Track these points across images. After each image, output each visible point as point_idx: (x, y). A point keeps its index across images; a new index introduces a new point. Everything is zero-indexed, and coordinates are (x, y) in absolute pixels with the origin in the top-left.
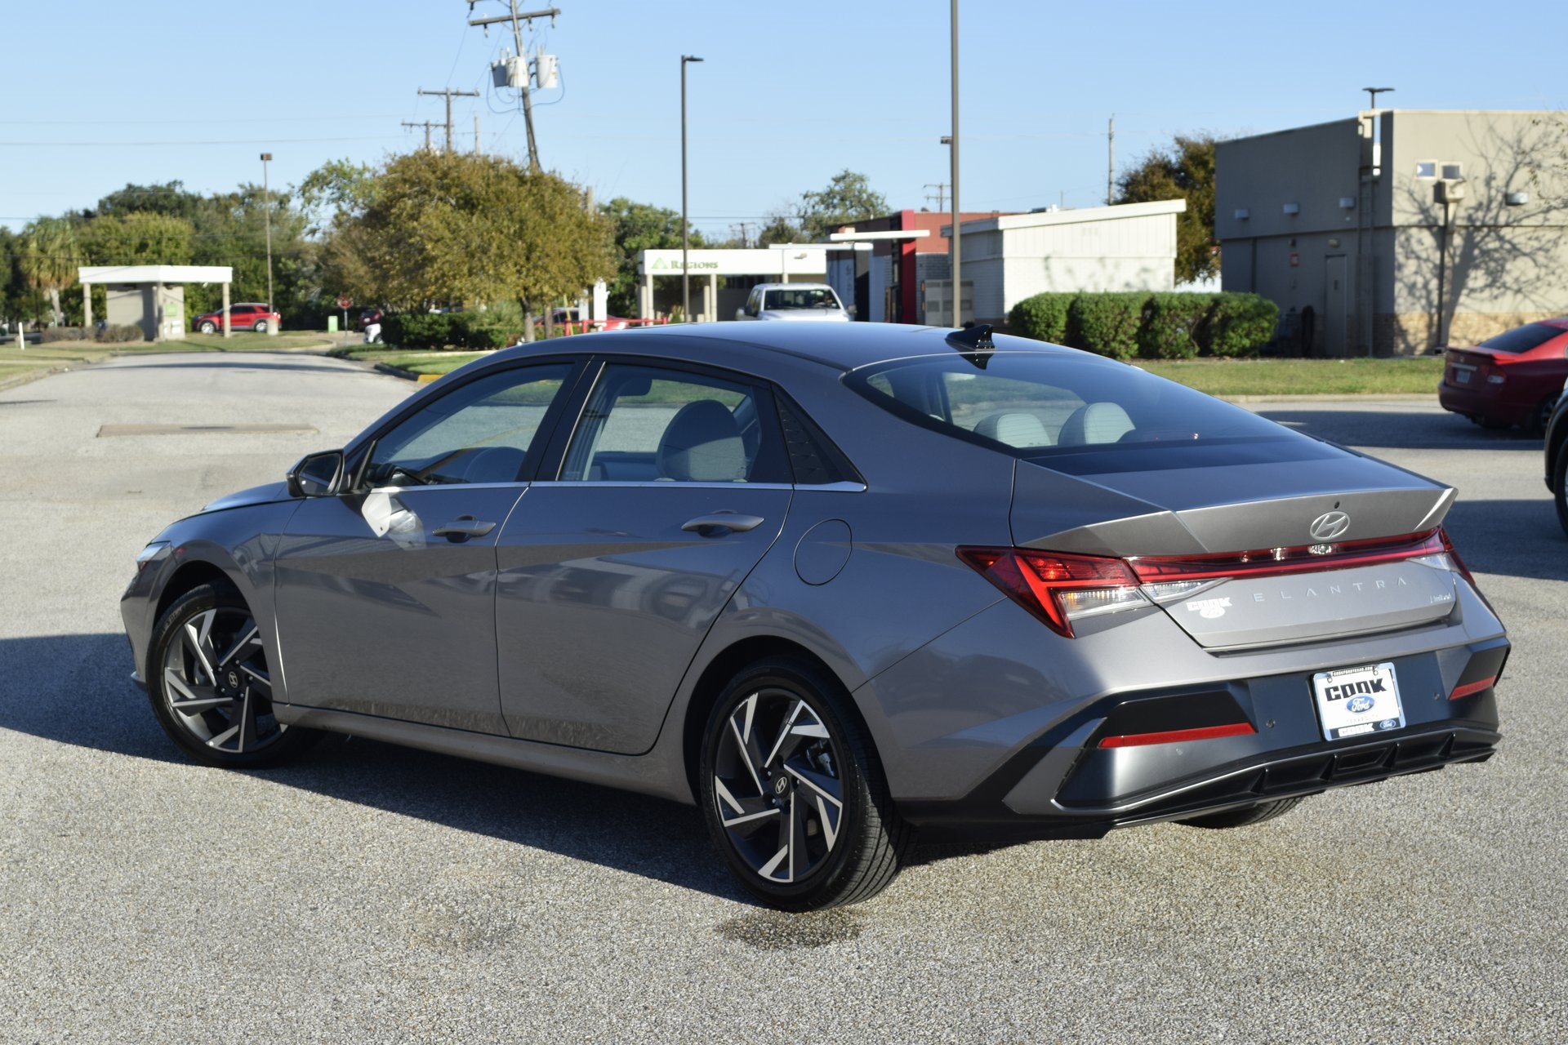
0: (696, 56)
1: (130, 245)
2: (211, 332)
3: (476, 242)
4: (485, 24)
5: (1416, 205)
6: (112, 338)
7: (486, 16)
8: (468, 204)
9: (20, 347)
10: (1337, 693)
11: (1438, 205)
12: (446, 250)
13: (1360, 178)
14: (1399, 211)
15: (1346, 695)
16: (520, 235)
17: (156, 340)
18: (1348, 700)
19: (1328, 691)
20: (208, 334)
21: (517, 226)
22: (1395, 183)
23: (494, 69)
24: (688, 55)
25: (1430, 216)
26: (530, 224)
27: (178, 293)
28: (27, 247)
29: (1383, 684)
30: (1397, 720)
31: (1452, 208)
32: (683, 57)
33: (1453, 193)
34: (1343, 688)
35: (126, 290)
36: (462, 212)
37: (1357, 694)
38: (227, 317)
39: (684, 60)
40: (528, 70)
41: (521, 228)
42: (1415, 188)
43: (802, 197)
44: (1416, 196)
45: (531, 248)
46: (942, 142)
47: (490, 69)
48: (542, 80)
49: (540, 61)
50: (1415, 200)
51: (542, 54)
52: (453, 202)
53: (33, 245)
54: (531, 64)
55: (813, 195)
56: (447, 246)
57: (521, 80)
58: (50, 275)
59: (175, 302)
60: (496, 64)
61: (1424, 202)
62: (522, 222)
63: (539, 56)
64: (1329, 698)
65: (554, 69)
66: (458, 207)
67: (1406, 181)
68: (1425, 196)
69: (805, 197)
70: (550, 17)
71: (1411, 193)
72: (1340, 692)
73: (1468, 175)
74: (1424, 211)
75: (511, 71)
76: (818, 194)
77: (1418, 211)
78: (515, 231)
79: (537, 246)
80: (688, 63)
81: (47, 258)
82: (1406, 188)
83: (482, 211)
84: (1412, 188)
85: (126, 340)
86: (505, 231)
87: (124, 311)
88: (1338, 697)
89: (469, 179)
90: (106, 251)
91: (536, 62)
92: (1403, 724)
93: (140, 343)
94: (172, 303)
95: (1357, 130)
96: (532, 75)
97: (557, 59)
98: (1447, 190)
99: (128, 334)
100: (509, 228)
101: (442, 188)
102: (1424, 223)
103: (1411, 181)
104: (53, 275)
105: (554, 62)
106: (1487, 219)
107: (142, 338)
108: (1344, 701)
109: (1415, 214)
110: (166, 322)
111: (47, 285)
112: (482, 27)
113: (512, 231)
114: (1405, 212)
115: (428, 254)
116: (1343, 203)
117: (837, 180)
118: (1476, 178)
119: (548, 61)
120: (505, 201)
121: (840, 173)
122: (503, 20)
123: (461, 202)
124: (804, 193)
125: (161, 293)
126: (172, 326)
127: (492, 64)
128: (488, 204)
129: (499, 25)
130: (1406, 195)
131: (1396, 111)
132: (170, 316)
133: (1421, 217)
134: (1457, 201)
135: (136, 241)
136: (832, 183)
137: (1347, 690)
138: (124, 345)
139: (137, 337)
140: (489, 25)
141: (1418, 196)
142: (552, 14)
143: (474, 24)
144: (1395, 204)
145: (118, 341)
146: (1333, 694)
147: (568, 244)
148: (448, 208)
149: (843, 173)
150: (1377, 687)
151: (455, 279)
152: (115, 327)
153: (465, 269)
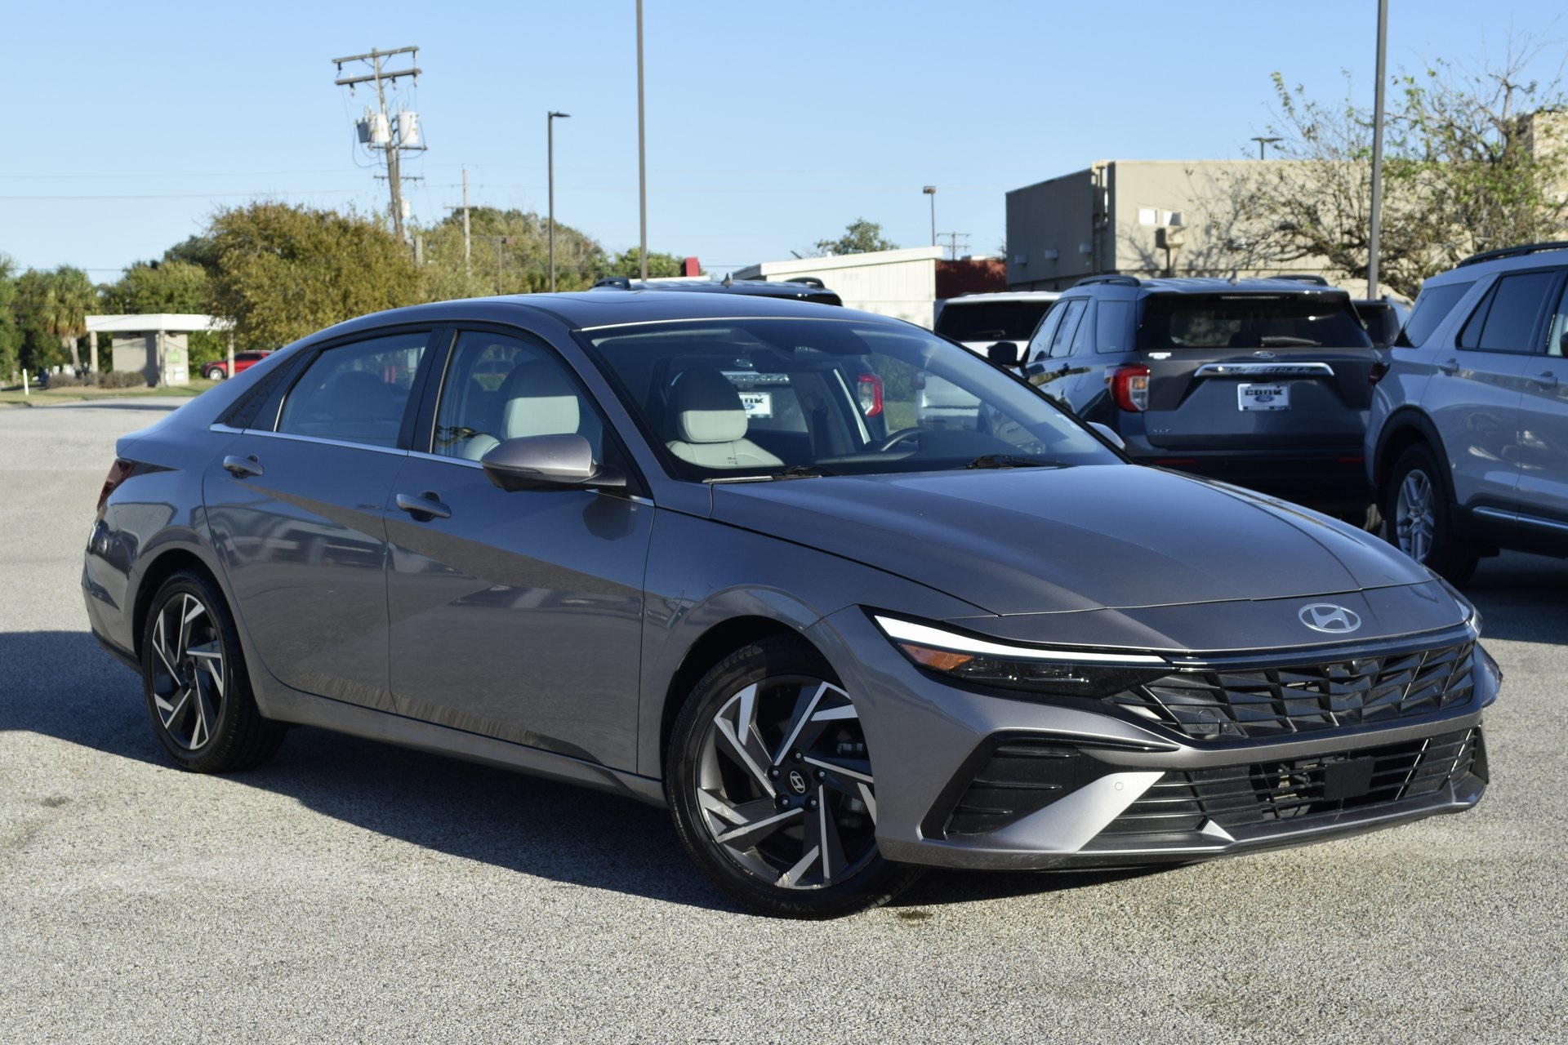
0: (561, 112)
1: (160, 295)
2: (219, 378)
3: (293, 289)
4: (351, 84)
5: (1137, 252)
6: (115, 384)
7: (352, 76)
8: (290, 254)
9: (24, 393)
11: (1160, 251)
12: (265, 297)
13: (1094, 225)
14: (1120, 258)
16: (334, 282)
17: (158, 385)
20: (216, 381)
21: (333, 274)
22: (1118, 231)
23: (359, 126)
24: (554, 111)
25: (1152, 262)
26: (344, 272)
27: (183, 341)
28: (46, 296)
31: (1173, 253)
32: (549, 113)
33: (1171, 240)
35: (131, 338)
36: (285, 260)
38: (232, 364)
39: (551, 117)
40: (391, 126)
41: (337, 276)
42: (1136, 236)
43: (816, 246)
44: (1137, 243)
45: (346, 297)
46: (925, 192)
47: (356, 126)
48: (403, 136)
49: (401, 118)
50: (1136, 247)
51: (403, 111)
52: (279, 251)
53: (52, 294)
54: (393, 121)
55: (827, 244)
56: (266, 293)
57: (382, 136)
58: (68, 324)
59: (179, 350)
60: (360, 121)
61: (1146, 249)
62: (339, 270)
63: (401, 113)
65: (414, 126)
66: (283, 257)
67: (1127, 229)
68: (1146, 244)
69: (819, 246)
70: (411, 77)
71: (1132, 241)
73: (1188, 223)
74: (1146, 258)
75: (372, 128)
76: (833, 243)
77: (1140, 258)
78: (331, 279)
79: (351, 293)
80: (555, 119)
81: (65, 307)
82: (1127, 236)
83: (302, 260)
84: (1134, 235)
85: (128, 386)
86: (321, 278)
87: (128, 358)
89: (290, 230)
90: (138, 301)
91: (397, 119)
93: (144, 388)
94: (175, 351)
95: (1090, 180)
96: (394, 132)
97: (417, 116)
98: (1167, 238)
99: (131, 380)
100: (325, 275)
101: (266, 238)
102: (1146, 268)
103: (1132, 229)
104: (70, 323)
105: (414, 119)
106: (1208, 264)
107: (146, 384)
109: (1136, 261)
110: (168, 368)
111: (64, 335)
112: (348, 86)
113: (328, 278)
114: (1126, 258)
115: (249, 301)
116: (1082, 249)
117: (853, 229)
118: (1197, 226)
119: (408, 117)
120: (323, 250)
121: (854, 222)
122: (367, 79)
123: (286, 251)
124: (818, 242)
125: (164, 342)
126: (175, 373)
127: (357, 121)
128: (307, 254)
129: (363, 84)
130: (1127, 243)
131: (1118, 162)
132: (173, 363)
133: (1142, 263)
134: (1179, 246)
135: (165, 292)
136: (848, 233)
138: (125, 390)
139: (139, 383)
140: (355, 85)
141: (1139, 243)
142: (414, 73)
143: (340, 83)
144: (1118, 253)
145: (120, 387)
147: (384, 290)
148: (273, 258)
149: (856, 222)
151: (275, 323)
152: (118, 373)
153: (283, 315)
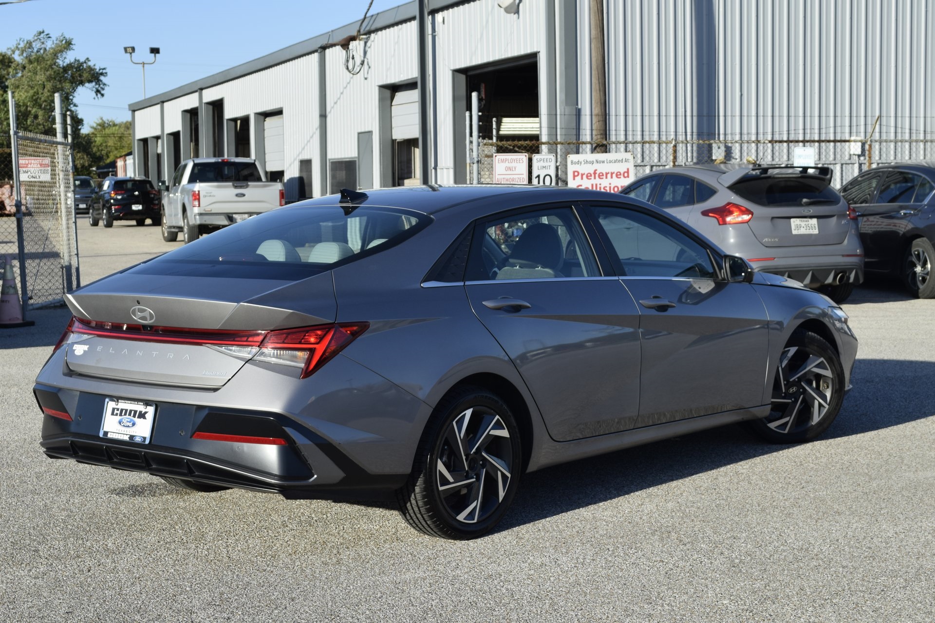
10: (117, 412)
15: (121, 415)
18: (121, 417)
19: (114, 409)
29: (146, 415)
30: (145, 438)
34: (122, 410)
37: (127, 416)
64: (113, 414)
72: (119, 412)
88: (117, 414)
92: (147, 442)
108: (118, 418)
137: (123, 412)
146: (116, 412)
150: (142, 415)
